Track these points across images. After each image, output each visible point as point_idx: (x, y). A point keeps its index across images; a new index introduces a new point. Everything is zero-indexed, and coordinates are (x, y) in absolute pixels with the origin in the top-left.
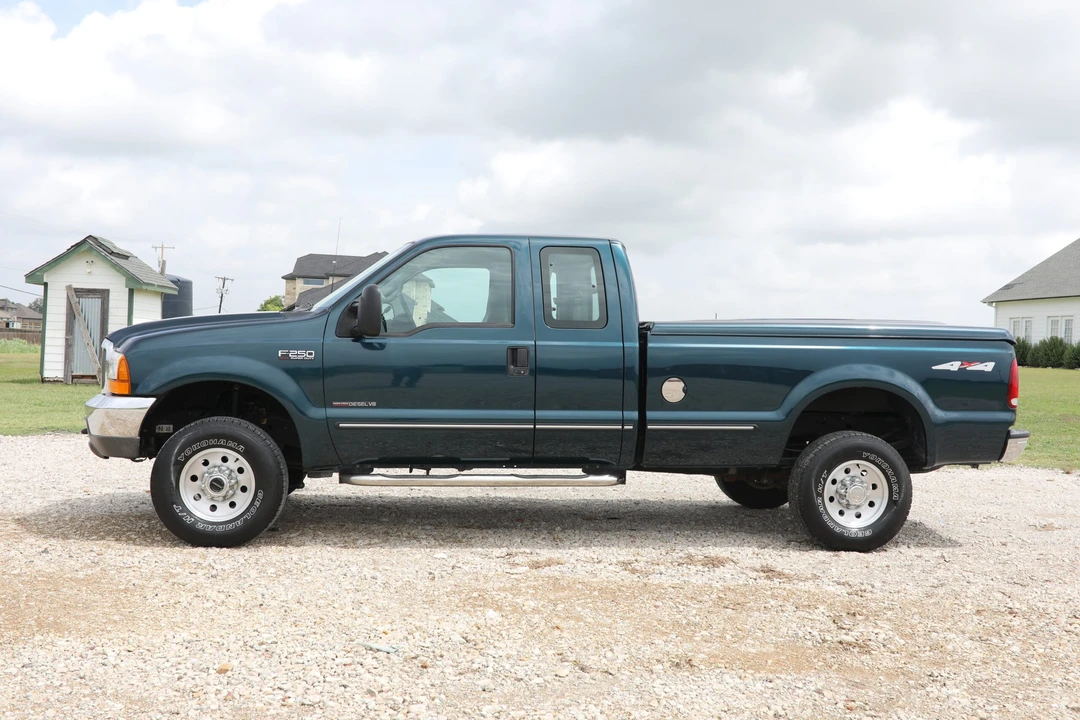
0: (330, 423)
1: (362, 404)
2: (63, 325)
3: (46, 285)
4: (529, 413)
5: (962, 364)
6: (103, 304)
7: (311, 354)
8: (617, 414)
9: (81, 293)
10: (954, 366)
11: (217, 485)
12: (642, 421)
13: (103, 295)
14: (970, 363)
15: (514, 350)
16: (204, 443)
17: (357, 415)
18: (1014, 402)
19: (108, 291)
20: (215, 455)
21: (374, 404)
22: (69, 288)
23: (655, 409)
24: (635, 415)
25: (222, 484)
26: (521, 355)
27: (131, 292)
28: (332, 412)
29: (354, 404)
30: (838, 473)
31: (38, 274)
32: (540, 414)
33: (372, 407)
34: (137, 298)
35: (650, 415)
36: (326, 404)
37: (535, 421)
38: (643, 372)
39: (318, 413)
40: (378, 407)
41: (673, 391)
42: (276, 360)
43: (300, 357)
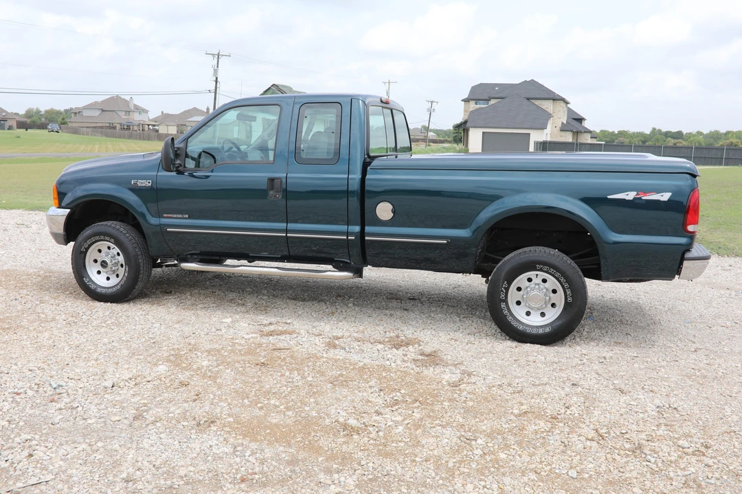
0: (162, 227)
1: (179, 216)
4: (283, 225)
5: (637, 194)
7: (149, 183)
8: (344, 228)
10: (630, 196)
11: (104, 264)
12: (362, 233)
14: (645, 193)
15: (272, 180)
16: (93, 239)
17: (177, 222)
18: (690, 228)
20: (103, 245)
21: (187, 216)
23: (371, 225)
24: (357, 229)
25: (107, 264)
26: (277, 183)
28: (163, 221)
29: (175, 216)
30: (521, 280)
32: (291, 226)
33: (186, 218)
35: (368, 229)
36: (160, 216)
37: (287, 231)
38: (365, 196)
39: (154, 221)
40: (189, 218)
41: (384, 211)
42: (131, 187)
43: (143, 185)
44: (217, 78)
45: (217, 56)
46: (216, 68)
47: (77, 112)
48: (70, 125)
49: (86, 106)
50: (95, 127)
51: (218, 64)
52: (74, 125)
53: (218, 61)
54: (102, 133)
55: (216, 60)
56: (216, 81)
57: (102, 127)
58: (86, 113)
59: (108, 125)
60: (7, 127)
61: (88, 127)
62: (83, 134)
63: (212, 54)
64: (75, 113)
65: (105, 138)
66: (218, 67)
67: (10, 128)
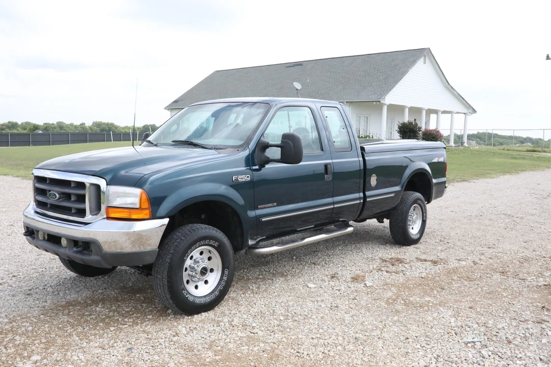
0: (258, 218)
1: (271, 205)
4: (330, 200)
5: (438, 159)
7: (248, 177)
10: (436, 160)
11: (204, 271)
12: (365, 197)
15: (326, 166)
16: (198, 245)
17: (269, 212)
18: (446, 173)
21: (275, 204)
23: (369, 190)
24: (361, 195)
26: (329, 168)
28: (259, 212)
29: (267, 205)
30: (411, 211)
32: (335, 199)
33: (275, 206)
35: (368, 193)
36: (256, 208)
37: (334, 203)
38: (365, 172)
39: (252, 214)
40: (277, 206)
41: (373, 181)
42: (232, 183)
43: (244, 180)
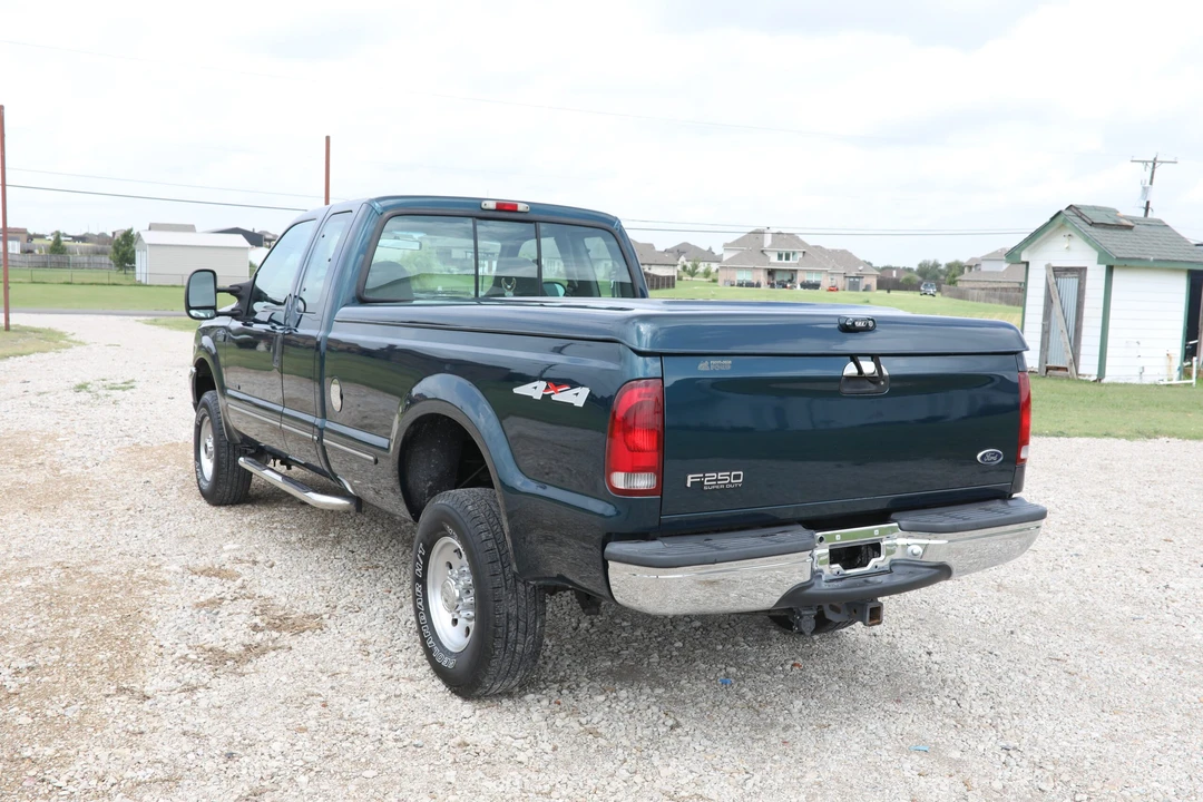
2: (1041, 310)
3: (1027, 263)
5: (547, 388)
6: (1079, 284)
9: (1059, 272)
10: (538, 390)
13: (1080, 272)
14: (557, 385)
19: (1085, 269)
22: (1048, 267)
23: (330, 418)
27: (1110, 270)
30: (445, 549)
31: (1016, 252)
34: (1117, 276)
35: (327, 425)
38: (324, 367)
41: (336, 396)
44: (1148, 203)
45: (1151, 165)
46: (1148, 184)
47: (973, 266)
48: (959, 285)
49: (988, 255)
50: (995, 289)
51: (1152, 177)
52: (966, 285)
53: (1153, 173)
54: (1001, 298)
55: (1149, 171)
56: (1147, 209)
57: (1006, 289)
58: (986, 267)
59: (1018, 285)
60: (862, 287)
61: (983, 289)
62: (973, 300)
63: (1143, 162)
64: (970, 267)
65: (1004, 306)
66: (1151, 183)
67: (867, 288)
